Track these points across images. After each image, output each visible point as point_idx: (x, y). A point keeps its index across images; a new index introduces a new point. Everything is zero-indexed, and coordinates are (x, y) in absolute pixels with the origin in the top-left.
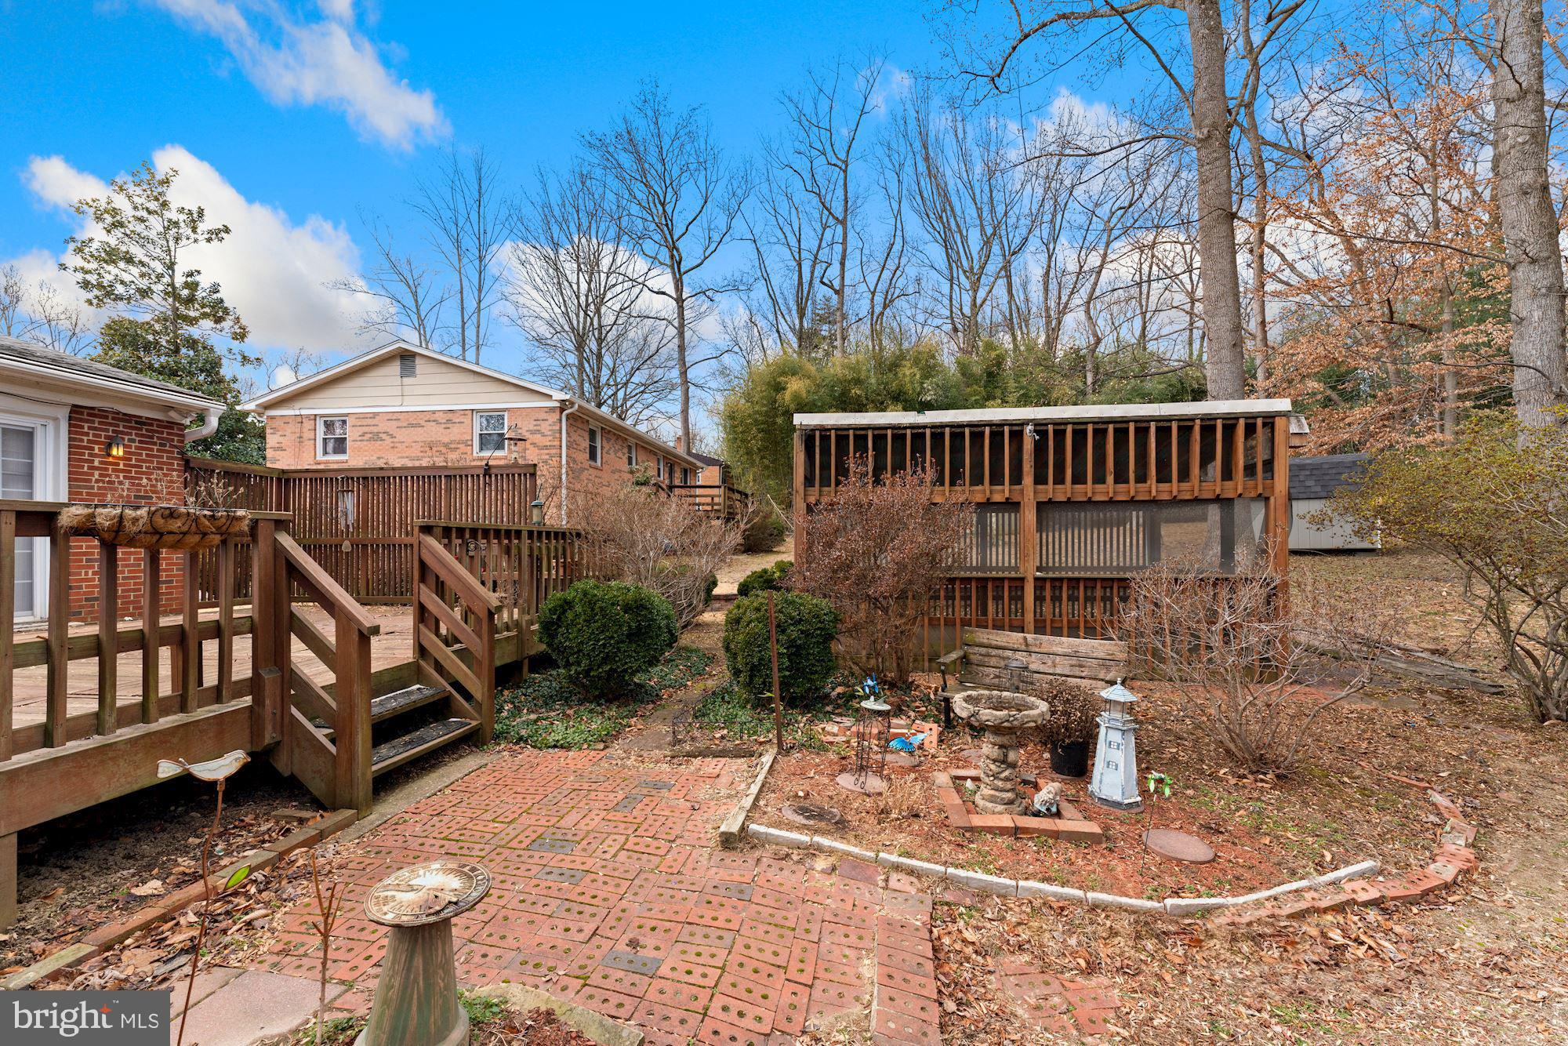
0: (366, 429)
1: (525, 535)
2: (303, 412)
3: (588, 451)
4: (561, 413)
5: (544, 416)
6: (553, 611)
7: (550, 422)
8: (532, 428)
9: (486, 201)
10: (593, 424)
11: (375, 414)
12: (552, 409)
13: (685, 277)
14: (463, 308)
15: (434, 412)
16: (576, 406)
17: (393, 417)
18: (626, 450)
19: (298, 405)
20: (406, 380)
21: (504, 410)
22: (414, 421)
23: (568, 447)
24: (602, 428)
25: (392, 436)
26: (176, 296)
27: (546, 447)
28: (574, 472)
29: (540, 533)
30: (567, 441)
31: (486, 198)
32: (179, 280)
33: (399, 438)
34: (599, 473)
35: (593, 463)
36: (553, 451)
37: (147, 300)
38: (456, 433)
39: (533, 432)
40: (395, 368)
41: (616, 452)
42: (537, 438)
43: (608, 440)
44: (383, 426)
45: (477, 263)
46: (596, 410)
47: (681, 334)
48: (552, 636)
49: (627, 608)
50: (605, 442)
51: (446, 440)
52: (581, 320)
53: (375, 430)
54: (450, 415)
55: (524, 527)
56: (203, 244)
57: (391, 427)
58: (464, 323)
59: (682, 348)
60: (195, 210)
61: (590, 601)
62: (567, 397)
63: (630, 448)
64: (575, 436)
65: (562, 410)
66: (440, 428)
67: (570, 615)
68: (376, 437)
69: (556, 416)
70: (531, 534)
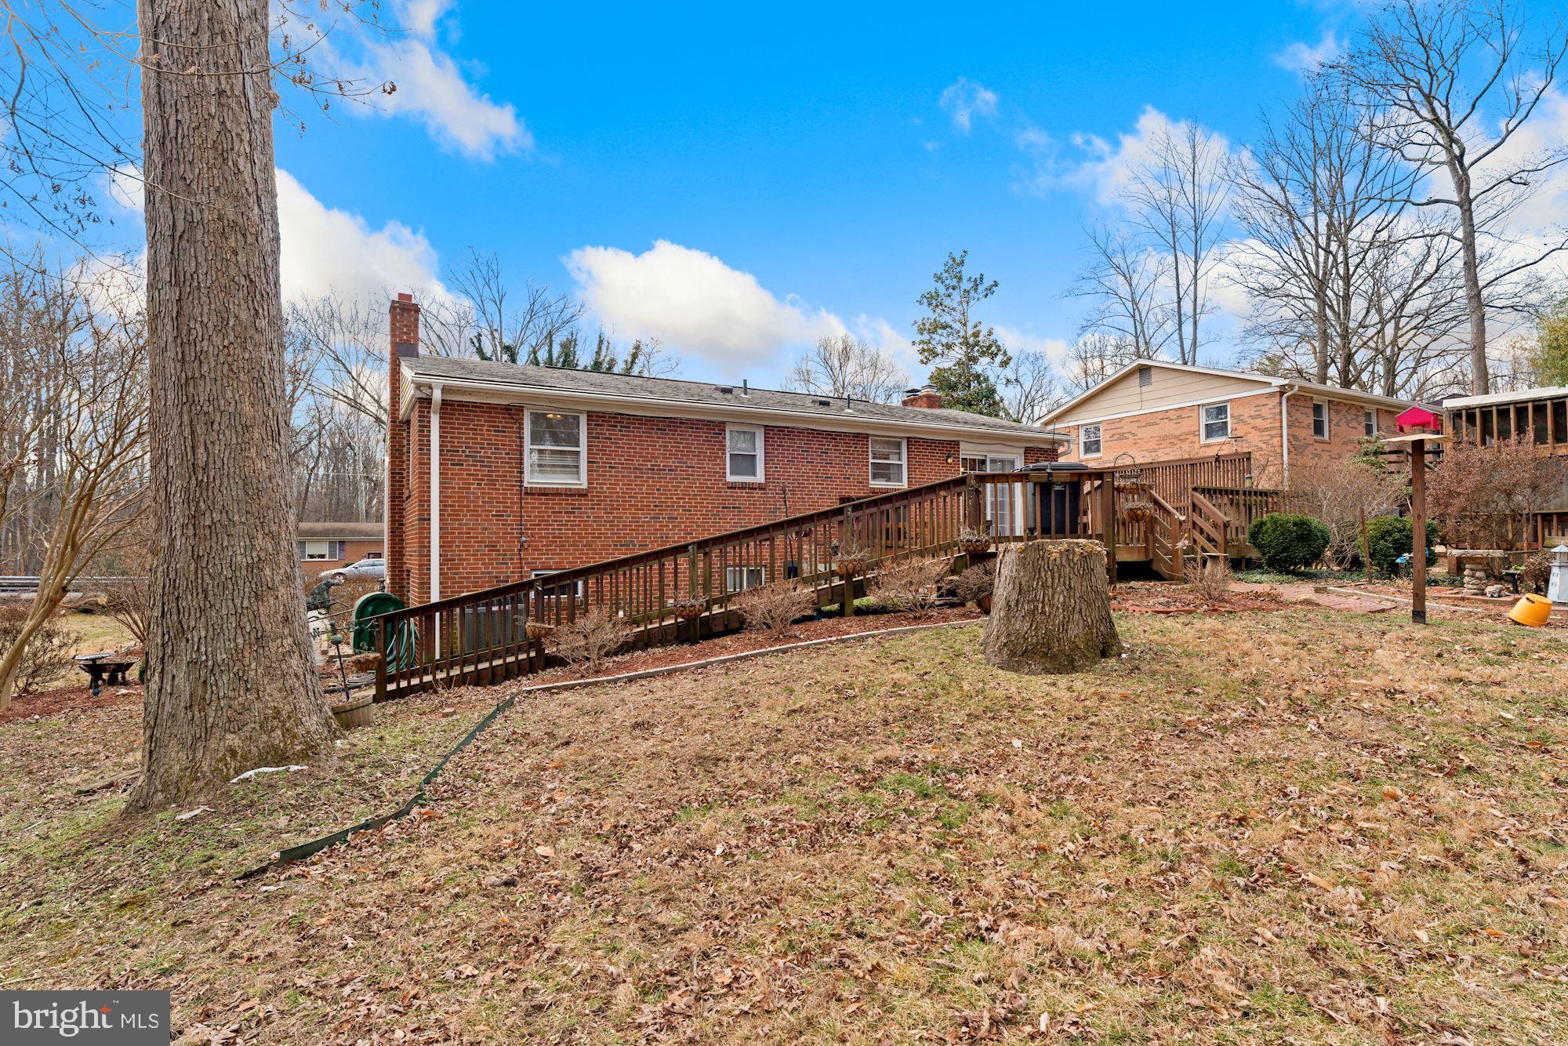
0: (1114, 431)
1: (1241, 493)
2: (1071, 424)
3: (1312, 426)
4: (1281, 396)
5: (1264, 401)
6: (1255, 526)
7: (1270, 406)
8: (1252, 413)
9: (1201, 167)
10: (1317, 400)
11: (1121, 419)
12: (1272, 394)
13: (1470, 172)
14: (1178, 284)
15: (1166, 411)
16: (1297, 388)
17: (1135, 419)
18: (1362, 419)
19: (1068, 418)
20: (1144, 389)
21: (1227, 401)
22: (1150, 421)
23: (1289, 427)
24: (1329, 402)
25: (1134, 435)
26: (967, 344)
27: (1267, 429)
28: (1296, 447)
29: (1250, 493)
30: (1288, 421)
31: (1200, 164)
32: (970, 331)
33: (1140, 435)
34: (1326, 447)
35: (1318, 438)
36: (1273, 432)
37: (951, 352)
38: (1185, 426)
39: (1253, 417)
40: (1135, 380)
41: (1348, 423)
42: (1259, 422)
43: (1338, 412)
44: (1127, 428)
45: (1192, 233)
46: (1321, 387)
47: (1469, 245)
48: (1256, 540)
49: (1295, 524)
50: (1333, 414)
51: (1178, 433)
52: (1322, 259)
53: (1121, 431)
54: (1180, 412)
55: (1241, 489)
56: (983, 300)
57: (1133, 427)
58: (1179, 299)
59: (1471, 265)
60: (978, 276)
61: (1275, 521)
62: (1287, 382)
63: (1368, 415)
64: (1297, 415)
65: (1282, 393)
66: (1172, 424)
67: (1264, 528)
68: (1122, 437)
69: (1277, 399)
70: (1244, 492)
